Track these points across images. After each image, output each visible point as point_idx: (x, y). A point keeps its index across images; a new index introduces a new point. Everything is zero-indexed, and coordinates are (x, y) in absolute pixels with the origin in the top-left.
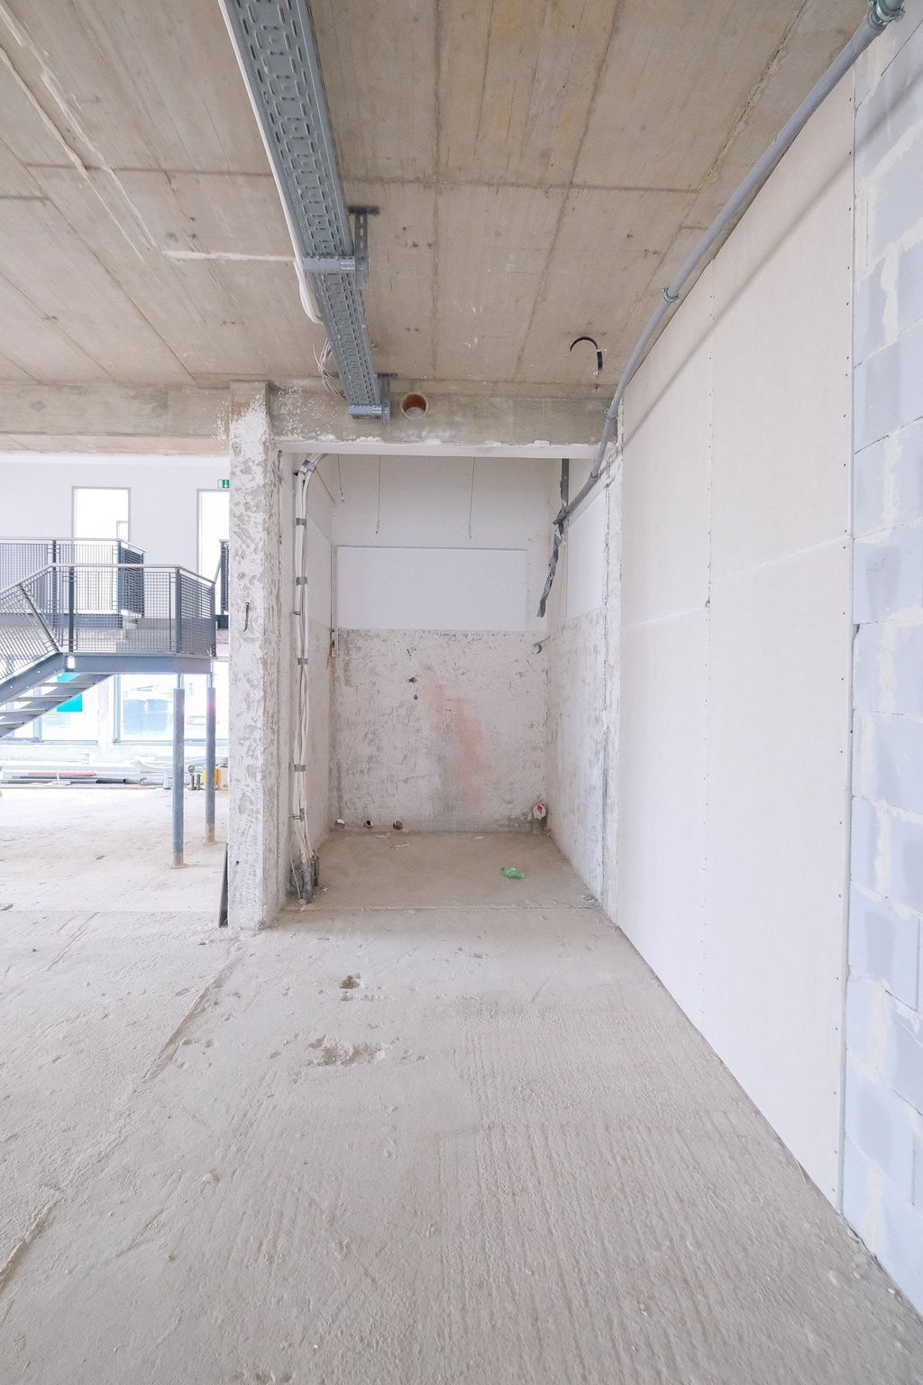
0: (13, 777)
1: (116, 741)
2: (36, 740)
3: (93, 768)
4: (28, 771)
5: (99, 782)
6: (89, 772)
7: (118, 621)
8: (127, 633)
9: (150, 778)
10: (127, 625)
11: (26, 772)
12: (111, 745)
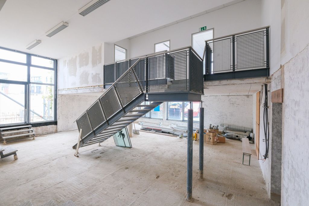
0: (144, 128)
1: (167, 119)
2: (150, 118)
3: (161, 128)
4: (147, 127)
5: (163, 132)
6: (160, 129)
7: (165, 82)
8: (169, 85)
9: (176, 133)
10: (169, 83)
11: (146, 127)
12: (166, 120)
